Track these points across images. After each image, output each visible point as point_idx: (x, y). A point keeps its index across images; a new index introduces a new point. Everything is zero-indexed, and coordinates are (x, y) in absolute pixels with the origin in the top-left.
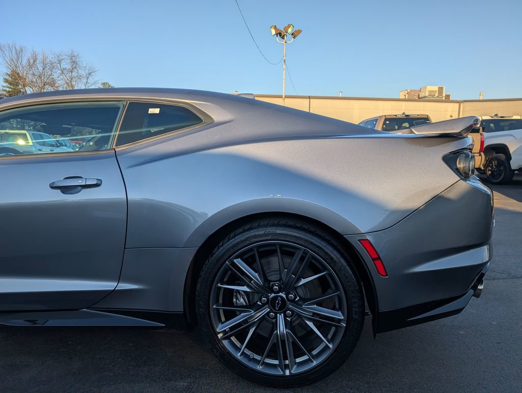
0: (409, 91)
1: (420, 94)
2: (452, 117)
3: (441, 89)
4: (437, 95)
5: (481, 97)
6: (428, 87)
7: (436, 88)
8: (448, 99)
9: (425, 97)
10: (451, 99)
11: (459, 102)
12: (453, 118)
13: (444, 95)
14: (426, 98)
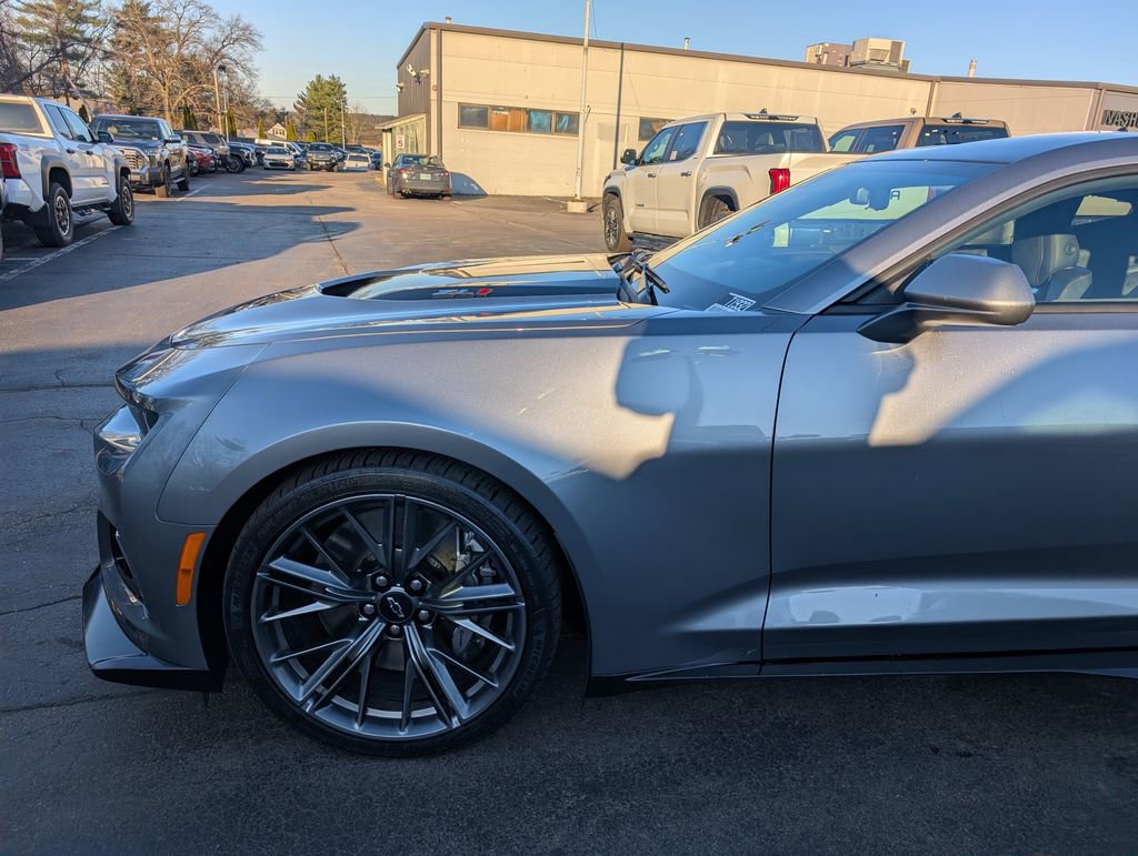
0: (827, 45)
1: (853, 54)
2: (914, 113)
3: (896, 46)
4: (887, 60)
5: (972, 70)
6: (871, 40)
7: (886, 45)
8: (902, 72)
9: (864, 63)
10: (909, 72)
11: (931, 80)
12: (916, 115)
13: (901, 58)
14: (864, 67)
